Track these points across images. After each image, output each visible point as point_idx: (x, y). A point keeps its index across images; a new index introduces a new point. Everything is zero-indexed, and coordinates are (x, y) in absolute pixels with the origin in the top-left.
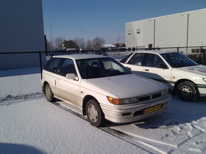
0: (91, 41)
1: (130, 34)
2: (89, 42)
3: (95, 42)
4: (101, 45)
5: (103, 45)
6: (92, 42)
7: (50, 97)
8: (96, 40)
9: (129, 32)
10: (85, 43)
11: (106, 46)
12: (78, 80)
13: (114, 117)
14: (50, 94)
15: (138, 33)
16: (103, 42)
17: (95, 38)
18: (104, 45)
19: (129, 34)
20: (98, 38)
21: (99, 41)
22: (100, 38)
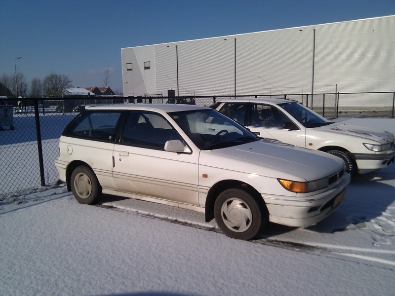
0: (40, 81)
1: (131, 70)
2: (35, 83)
3: (49, 84)
4: (62, 89)
5: (67, 89)
6: (42, 82)
7: (88, 194)
8: (52, 78)
9: (129, 67)
10: (26, 86)
11: (74, 91)
12: (190, 154)
13: (293, 216)
14: (90, 187)
15: (146, 68)
16: (67, 83)
17: (49, 75)
18: (70, 90)
19: (128, 70)
20: (56, 76)
21: (58, 82)
22: (60, 76)
